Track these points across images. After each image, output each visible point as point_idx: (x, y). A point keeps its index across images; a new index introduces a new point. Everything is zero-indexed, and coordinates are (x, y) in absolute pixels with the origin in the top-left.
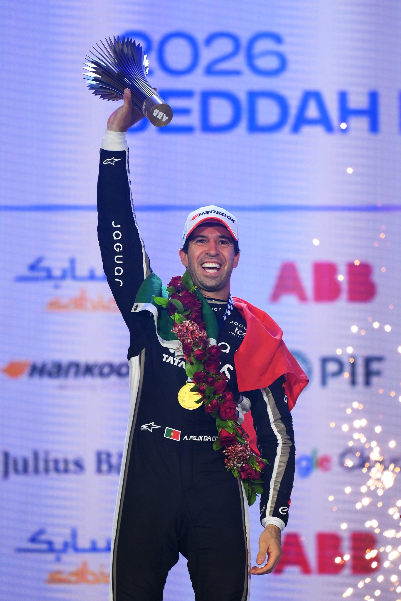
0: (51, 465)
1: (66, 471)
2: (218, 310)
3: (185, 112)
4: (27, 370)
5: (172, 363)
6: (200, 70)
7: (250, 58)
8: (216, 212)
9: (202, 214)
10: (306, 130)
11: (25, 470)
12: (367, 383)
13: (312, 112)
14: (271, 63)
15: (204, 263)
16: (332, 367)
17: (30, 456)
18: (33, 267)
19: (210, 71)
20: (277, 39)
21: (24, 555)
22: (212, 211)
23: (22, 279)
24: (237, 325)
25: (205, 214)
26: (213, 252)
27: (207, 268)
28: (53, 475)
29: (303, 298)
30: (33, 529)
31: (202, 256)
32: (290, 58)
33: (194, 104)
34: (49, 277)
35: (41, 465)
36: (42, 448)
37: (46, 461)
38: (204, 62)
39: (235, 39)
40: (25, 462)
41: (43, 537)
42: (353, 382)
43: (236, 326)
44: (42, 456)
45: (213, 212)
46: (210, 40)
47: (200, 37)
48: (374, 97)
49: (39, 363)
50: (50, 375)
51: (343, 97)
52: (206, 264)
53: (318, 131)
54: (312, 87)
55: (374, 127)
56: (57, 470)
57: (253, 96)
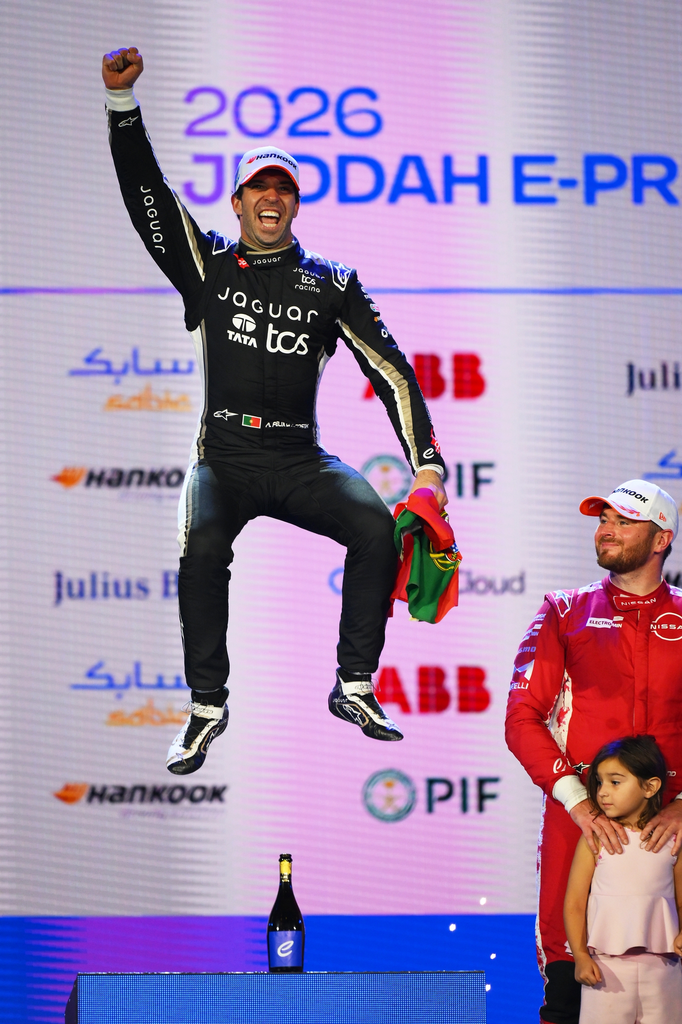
0: (111, 590)
1: (128, 595)
2: (277, 260)
4: (84, 479)
6: (282, 131)
7: (340, 117)
8: (277, 156)
9: (261, 158)
10: (405, 200)
11: (81, 594)
12: (476, 492)
13: (412, 179)
14: (365, 123)
15: (262, 211)
17: (87, 579)
18: (89, 360)
19: (294, 132)
20: (372, 95)
21: (81, 692)
22: (271, 155)
23: (75, 373)
24: (302, 272)
25: (264, 157)
26: (272, 198)
27: (265, 217)
28: (112, 600)
30: (91, 662)
31: (260, 203)
32: (386, 118)
34: (109, 371)
35: (100, 589)
36: (100, 569)
37: (106, 585)
38: (286, 122)
39: (322, 95)
40: (81, 584)
41: (101, 672)
43: (302, 274)
44: (100, 579)
45: (273, 156)
46: (292, 97)
47: (283, 93)
48: (483, 161)
49: (97, 472)
50: (110, 483)
51: (447, 161)
52: (264, 212)
53: (419, 201)
54: (411, 151)
55: (483, 198)
56: (117, 594)
57: (344, 161)
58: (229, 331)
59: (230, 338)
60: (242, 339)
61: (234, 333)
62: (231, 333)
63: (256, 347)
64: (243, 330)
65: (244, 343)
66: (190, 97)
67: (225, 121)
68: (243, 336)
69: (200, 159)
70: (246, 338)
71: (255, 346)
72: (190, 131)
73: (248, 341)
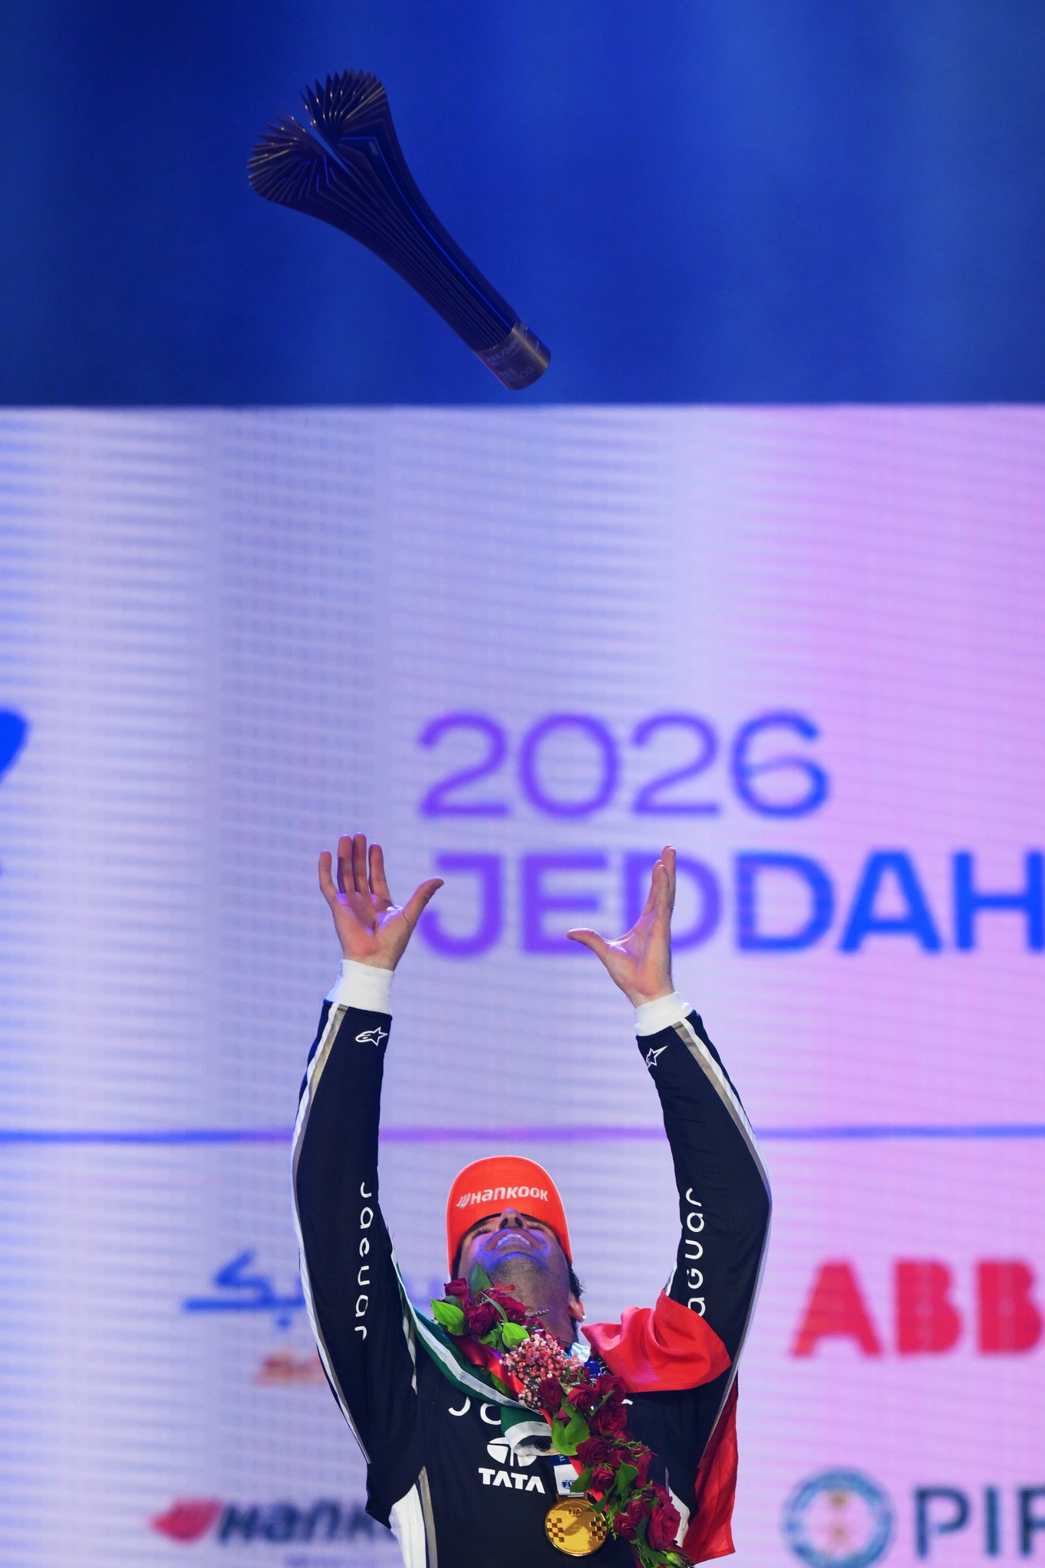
3: (587, 903)
4: (217, 1522)
5: (508, 1484)
6: (621, 805)
7: (741, 774)
10: (875, 944)
12: (1026, 1547)
13: (890, 901)
14: (791, 788)
16: (941, 1511)
18: (227, 1277)
19: (644, 805)
20: (806, 729)
23: (199, 1307)
29: (870, 1345)
33: (608, 884)
34: (267, 1299)
38: (629, 787)
39: (704, 730)
42: (992, 1545)
46: (643, 733)
47: (622, 726)
48: (1036, 864)
50: (270, 1534)
51: (963, 865)
53: (906, 945)
54: (890, 840)
57: (749, 865)
58: (481, 1470)
59: (486, 1481)
60: (513, 1481)
61: (493, 1472)
62: (486, 1473)
63: (543, 1492)
64: (512, 1464)
65: (516, 1487)
66: (431, 735)
67: (503, 784)
68: (513, 1475)
69: (451, 862)
70: (520, 1478)
71: (541, 1490)
72: (433, 806)
73: (525, 1483)
